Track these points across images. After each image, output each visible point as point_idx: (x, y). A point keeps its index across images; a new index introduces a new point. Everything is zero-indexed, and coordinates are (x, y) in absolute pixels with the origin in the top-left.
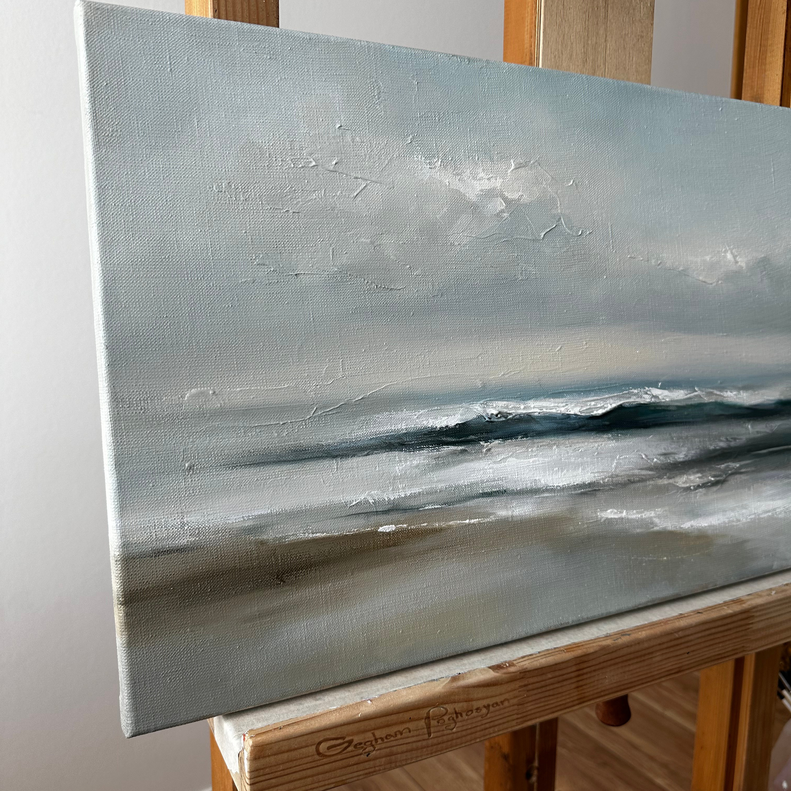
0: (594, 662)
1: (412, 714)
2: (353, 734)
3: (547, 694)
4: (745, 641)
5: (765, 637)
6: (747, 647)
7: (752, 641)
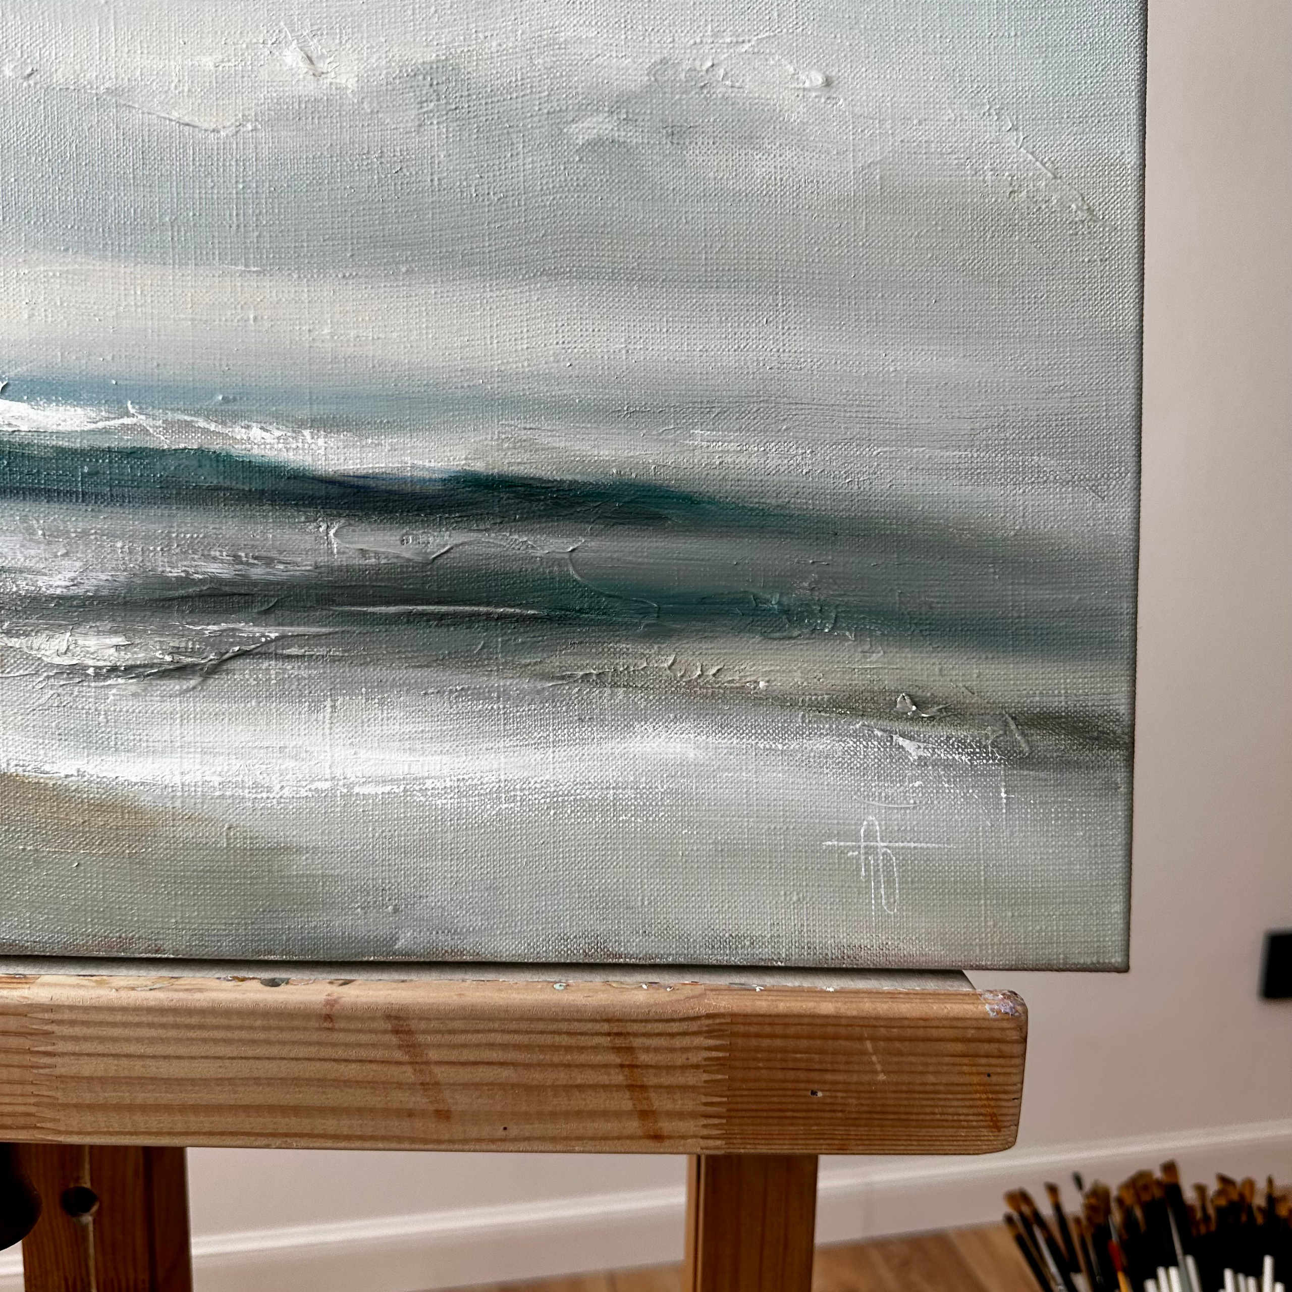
4: (32, 1100)
5: (118, 1108)
6: (44, 1120)
7: (65, 1106)
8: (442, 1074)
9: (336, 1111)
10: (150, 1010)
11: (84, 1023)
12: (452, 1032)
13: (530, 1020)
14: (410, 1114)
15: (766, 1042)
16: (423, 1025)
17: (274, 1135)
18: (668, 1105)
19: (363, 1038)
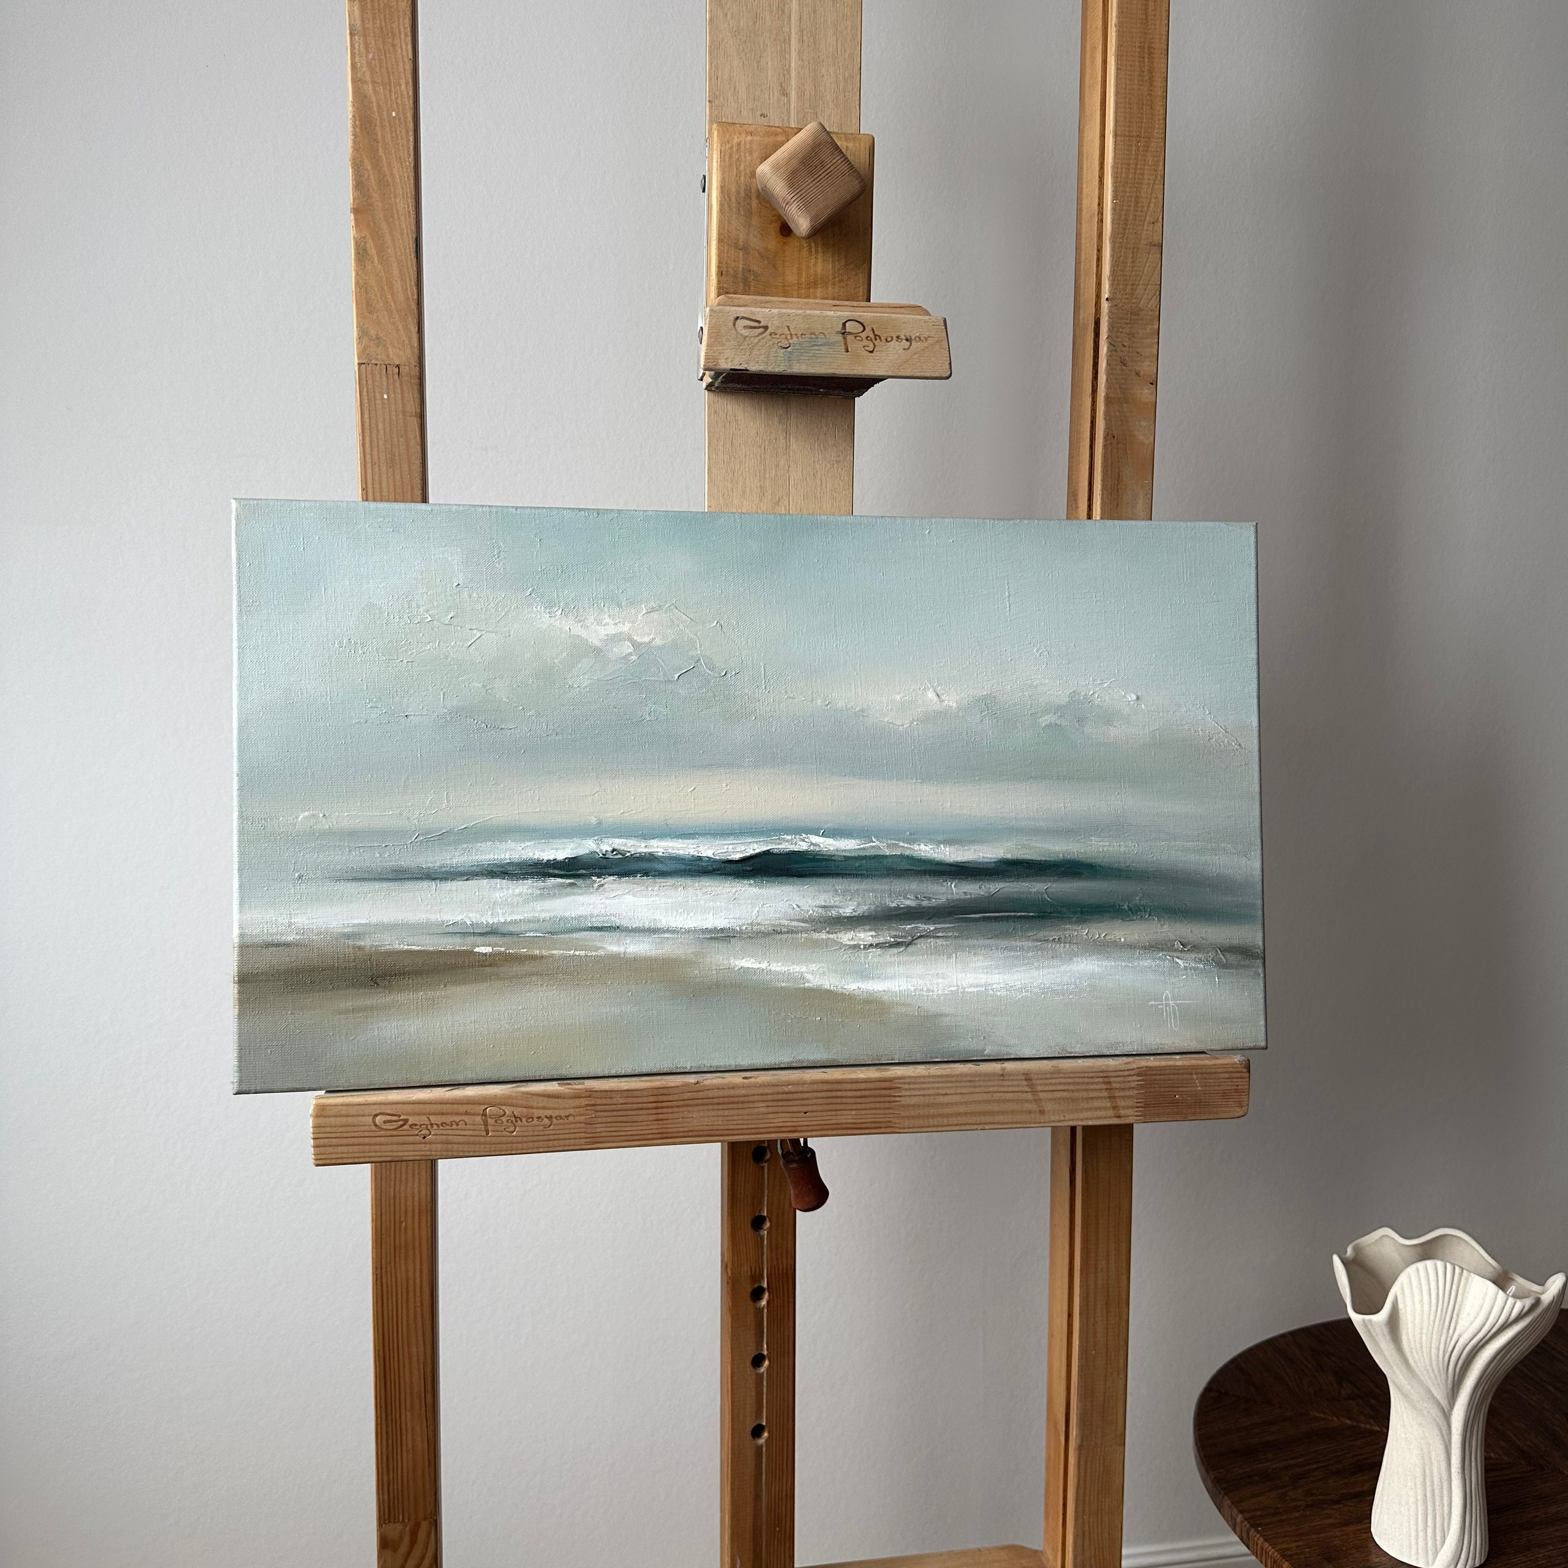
0: (676, 1097)
1: (469, 1108)
2: (408, 1114)
3: (620, 1119)
4: (892, 1116)
5: (923, 1117)
6: (895, 1123)
7: (903, 1117)
8: (1042, 1095)
9: (1003, 1113)
10: (938, 1076)
11: (914, 1083)
12: (1046, 1079)
13: (1074, 1073)
14: (1030, 1112)
15: (1158, 1077)
16: (1036, 1077)
17: (980, 1124)
18: (1123, 1104)
19: (1014, 1083)
